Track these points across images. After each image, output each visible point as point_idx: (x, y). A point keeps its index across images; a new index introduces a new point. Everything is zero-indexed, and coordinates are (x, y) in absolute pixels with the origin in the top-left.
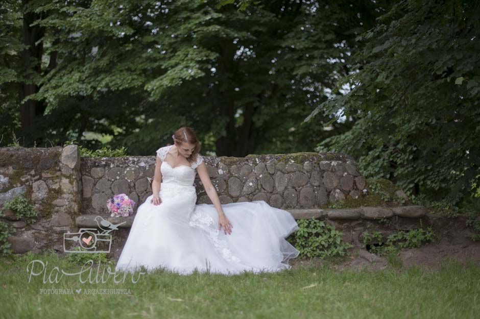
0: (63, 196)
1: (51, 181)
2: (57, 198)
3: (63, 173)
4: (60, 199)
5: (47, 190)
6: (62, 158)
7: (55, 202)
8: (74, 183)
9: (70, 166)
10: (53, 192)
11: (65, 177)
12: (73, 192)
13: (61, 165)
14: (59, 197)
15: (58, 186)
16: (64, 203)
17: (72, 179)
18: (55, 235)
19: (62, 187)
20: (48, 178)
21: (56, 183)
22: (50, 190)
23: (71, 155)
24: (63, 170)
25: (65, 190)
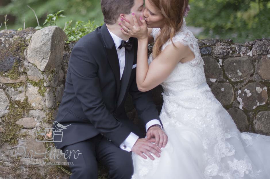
0: (31, 112)
1: (13, 89)
2: (23, 116)
3: (29, 77)
4: (28, 116)
5: (7, 103)
6: (29, 52)
7: (20, 122)
8: (46, 94)
9: (39, 67)
10: (16, 106)
11: (32, 83)
12: (45, 108)
13: (26, 64)
14: (26, 114)
15: (24, 98)
16: (34, 124)
17: (42, 88)
18: (25, 169)
19: (29, 99)
20: (8, 85)
21: (21, 92)
22: (13, 103)
23: (41, 47)
24: (28, 73)
25: (34, 104)
